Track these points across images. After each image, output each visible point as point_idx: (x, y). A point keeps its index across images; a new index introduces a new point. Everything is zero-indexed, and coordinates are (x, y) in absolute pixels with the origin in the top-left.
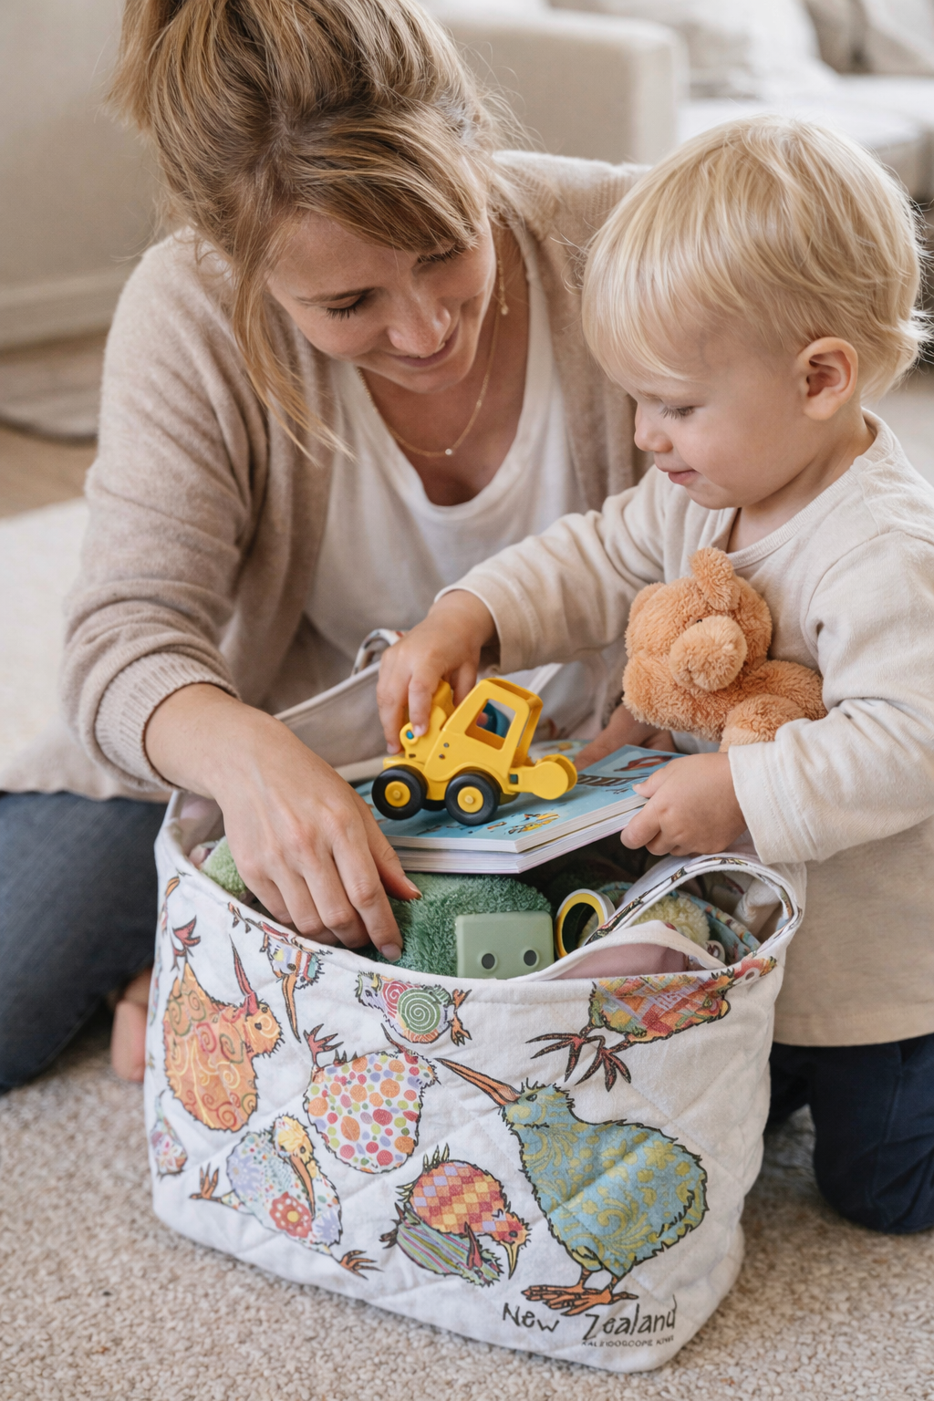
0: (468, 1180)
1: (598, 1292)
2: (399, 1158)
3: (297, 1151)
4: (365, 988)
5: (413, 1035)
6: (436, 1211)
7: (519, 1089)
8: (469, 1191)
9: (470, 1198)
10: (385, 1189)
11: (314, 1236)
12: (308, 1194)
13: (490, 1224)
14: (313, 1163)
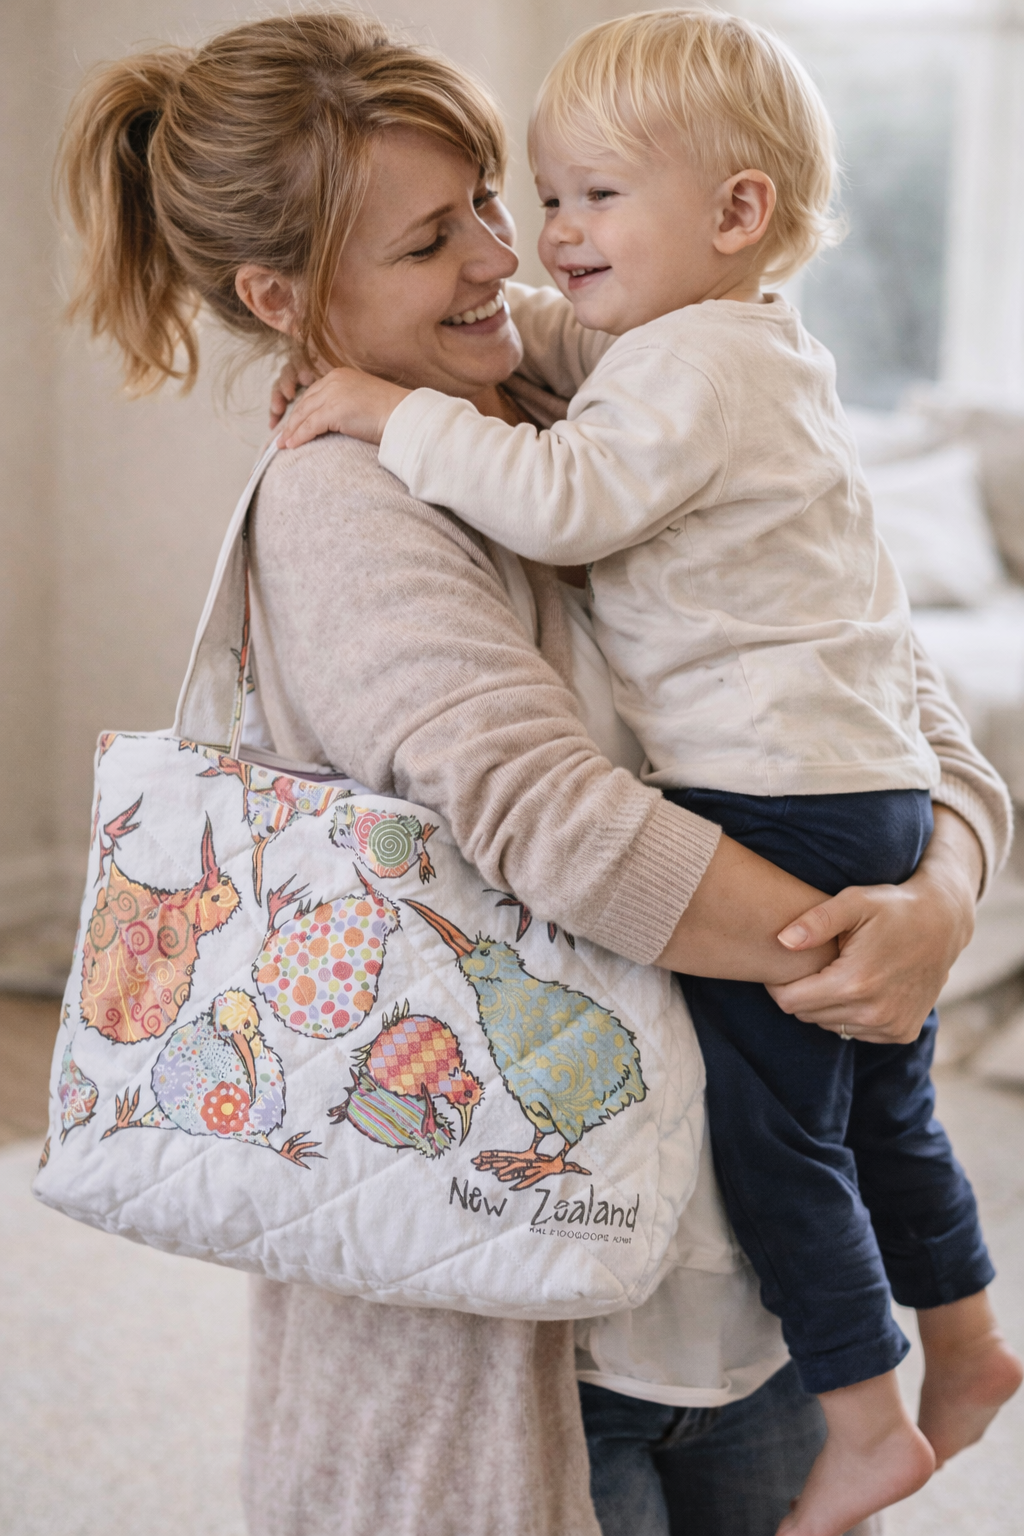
0: (426, 1037)
1: (550, 1160)
2: (356, 1017)
3: (241, 1027)
4: (339, 827)
5: (382, 869)
6: (394, 1072)
7: (474, 940)
8: (427, 1049)
9: (429, 1056)
10: (338, 1055)
11: (253, 1126)
12: (249, 1076)
13: (446, 1085)
14: (257, 1038)
